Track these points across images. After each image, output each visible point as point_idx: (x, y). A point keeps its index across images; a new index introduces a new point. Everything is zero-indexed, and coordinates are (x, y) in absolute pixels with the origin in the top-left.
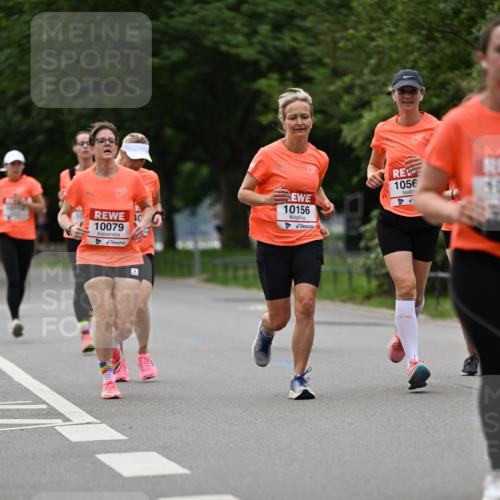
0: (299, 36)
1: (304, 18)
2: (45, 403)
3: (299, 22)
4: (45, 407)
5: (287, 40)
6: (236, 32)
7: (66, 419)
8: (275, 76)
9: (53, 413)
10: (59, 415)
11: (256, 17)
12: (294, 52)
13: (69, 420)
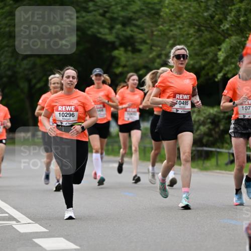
0: (134, 29)
1: (137, 20)
2: (7, 213)
3: (134, 22)
4: (7, 215)
5: (128, 31)
6: (104, 27)
7: (18, 221)
8: (122, 49)
9: (11, 218)
10: (14, 219)
11: (113, 20)
12: (132, 37)
13: (19, 222)
